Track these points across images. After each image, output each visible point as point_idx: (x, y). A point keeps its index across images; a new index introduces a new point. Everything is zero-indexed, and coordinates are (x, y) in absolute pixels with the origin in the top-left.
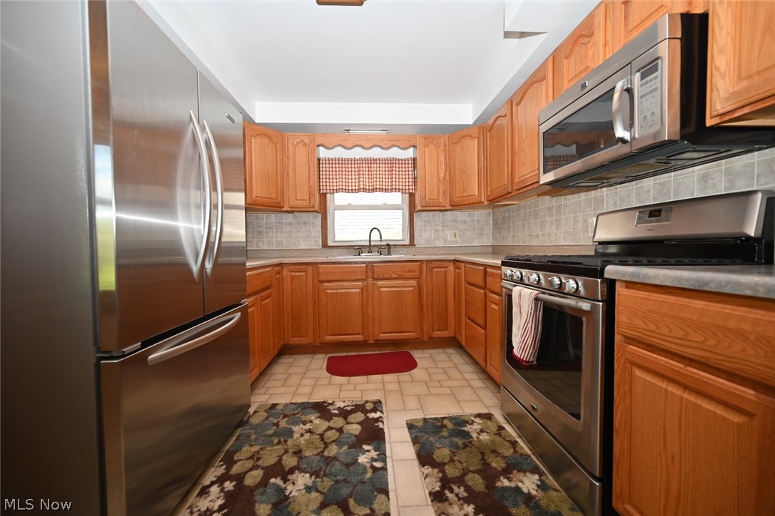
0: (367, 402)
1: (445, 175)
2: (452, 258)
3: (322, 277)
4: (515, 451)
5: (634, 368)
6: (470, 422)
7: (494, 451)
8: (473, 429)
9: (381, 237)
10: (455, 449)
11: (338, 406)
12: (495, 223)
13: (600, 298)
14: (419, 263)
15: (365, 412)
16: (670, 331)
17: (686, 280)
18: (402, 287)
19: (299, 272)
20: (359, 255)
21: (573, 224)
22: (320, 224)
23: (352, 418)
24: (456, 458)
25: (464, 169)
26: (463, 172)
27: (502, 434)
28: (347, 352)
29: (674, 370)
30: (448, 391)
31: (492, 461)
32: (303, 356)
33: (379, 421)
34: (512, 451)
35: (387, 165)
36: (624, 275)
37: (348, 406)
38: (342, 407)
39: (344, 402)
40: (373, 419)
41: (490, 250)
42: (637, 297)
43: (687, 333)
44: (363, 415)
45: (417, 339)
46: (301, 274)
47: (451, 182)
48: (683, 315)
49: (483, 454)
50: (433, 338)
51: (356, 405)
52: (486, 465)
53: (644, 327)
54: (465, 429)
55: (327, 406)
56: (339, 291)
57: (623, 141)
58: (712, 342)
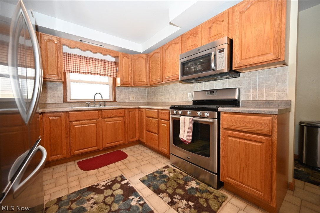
0: (116, 178)
1: (131, 72)
2: (137, 107)
3: (71, 119)
4: (183, 176)
5: (229, 137)
6: (163, 171)
7: (178, 178)
8: (166, 172)
9: (102, 98)
10: (166, 183)
11: (102, 185)
12: (148, 93)
13: (216, 118)
14: (124, 110)
15: (119, 182)
16: (241, 125)
17: (246, 111)
18: (116, 121)
19: (55, 117)
20: (89, 106)
21: (183, 95)
22: (62, 89)
23: (114, 187)
24: (168, 186)
25: (140, 71)
26: (140, 72)
27: (176, 171)
28: (87, 157)
29: (242, 135)
30: (147, 162)
31: (180, 182)
32: (58, 166)
33: (128, 184)
34: (182, 176)
35: (102, 63)
36: (225, 110)
37: (108, 183)
38: (105, 184)
39: (104, 181)
40: (125, 184)
41: (146, 103)
42: (230, 116)
43: (246, 125)
44: (118, 184)
45: (124, 143)
46: (57, 118)
47: (134, 75)
48: (245, 120)
49: (175, 181)
50: (130, 142)
51: (112, 181)
52: (178, 184)
53: (232, 125)
54: (164, 174)
55: (96, 187)
56: (83, 126)
57: (213, 70)
58: (253, 126)
